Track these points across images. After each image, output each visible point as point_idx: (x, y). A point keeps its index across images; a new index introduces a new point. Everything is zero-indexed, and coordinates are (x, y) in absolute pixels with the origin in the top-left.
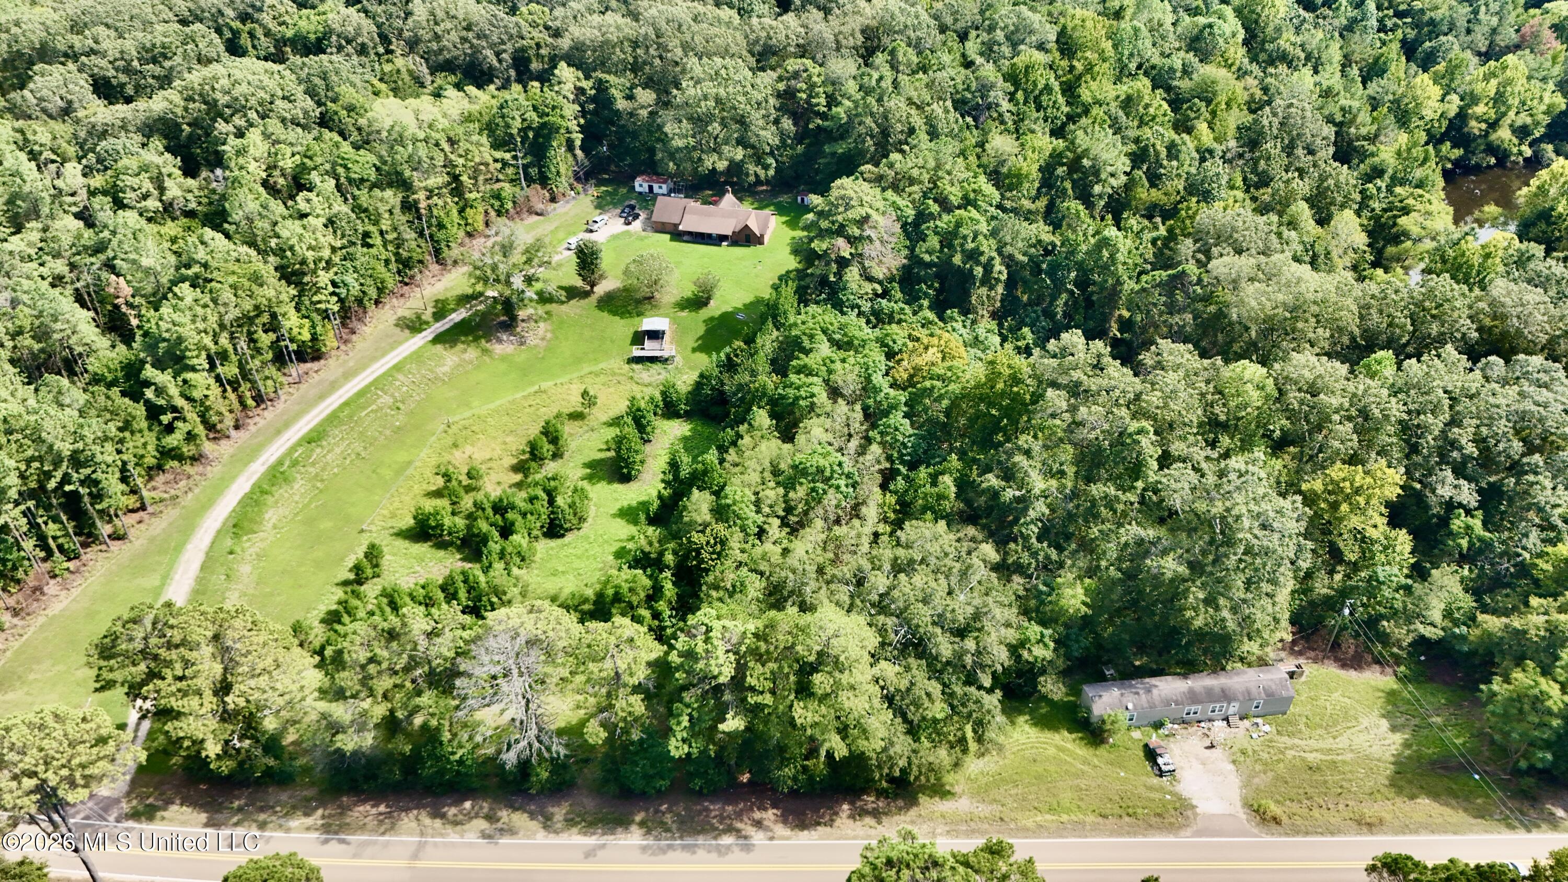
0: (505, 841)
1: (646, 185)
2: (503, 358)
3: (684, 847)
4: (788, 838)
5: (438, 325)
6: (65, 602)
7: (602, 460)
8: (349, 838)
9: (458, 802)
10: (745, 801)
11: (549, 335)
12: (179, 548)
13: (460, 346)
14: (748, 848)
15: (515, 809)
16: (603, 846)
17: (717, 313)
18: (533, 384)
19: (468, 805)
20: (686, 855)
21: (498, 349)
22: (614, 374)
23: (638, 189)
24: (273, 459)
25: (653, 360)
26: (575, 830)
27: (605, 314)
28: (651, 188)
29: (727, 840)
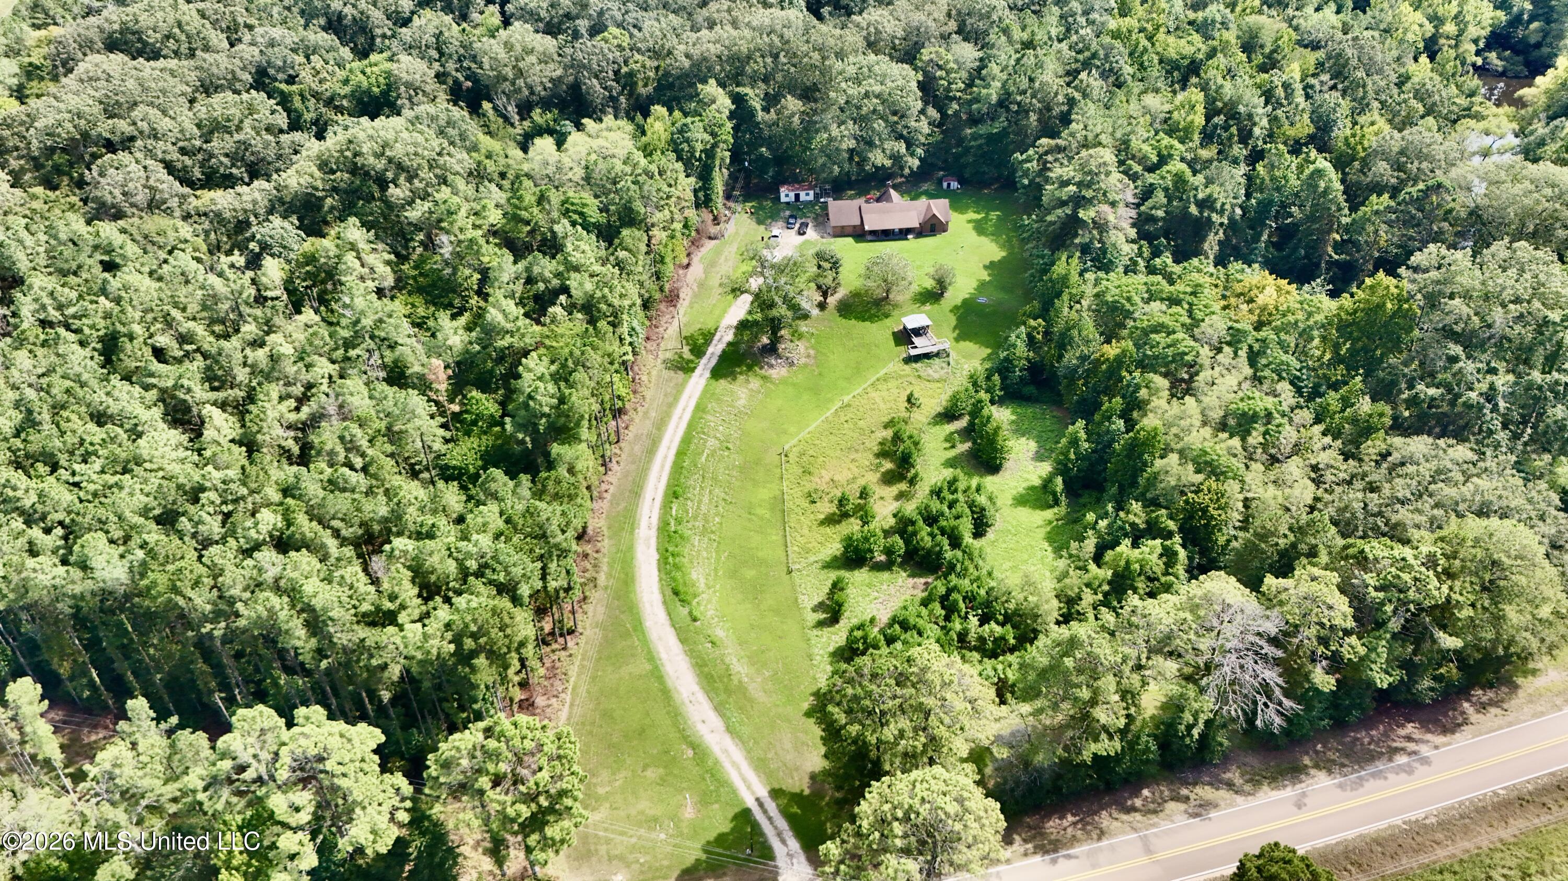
0: (1213, 814)
1: (792, 195)
2: (784, 381)
3: (1374, 775)
4: (1449, 744)
5: (704, 361)
6: (566, 709)
7: (955, 457)
8: (1071, 852)
9: (1136, 793)
10: (1382, 722)
11: (812, 352)
12: (638, 625)
13: (741, 378)
14: (1425, 761)
15: (1195, 784)
16: (1304, 794)
17: (958, 302)
18: (831, 400)
19: (1146, 792)
20: (1380, 783)
21: (773, 373)
22: (901, 377)
23: (783, 199)
24: (655, 521)
25: (927, 356)
26: (1265, 788)
27: (853, 322)
28: (797, 196)
29: (1402, 759)
